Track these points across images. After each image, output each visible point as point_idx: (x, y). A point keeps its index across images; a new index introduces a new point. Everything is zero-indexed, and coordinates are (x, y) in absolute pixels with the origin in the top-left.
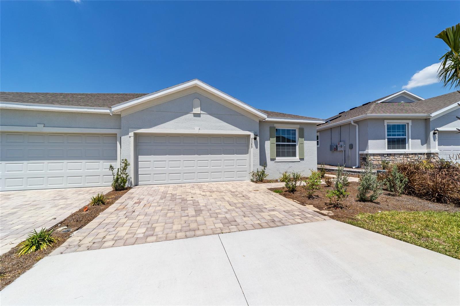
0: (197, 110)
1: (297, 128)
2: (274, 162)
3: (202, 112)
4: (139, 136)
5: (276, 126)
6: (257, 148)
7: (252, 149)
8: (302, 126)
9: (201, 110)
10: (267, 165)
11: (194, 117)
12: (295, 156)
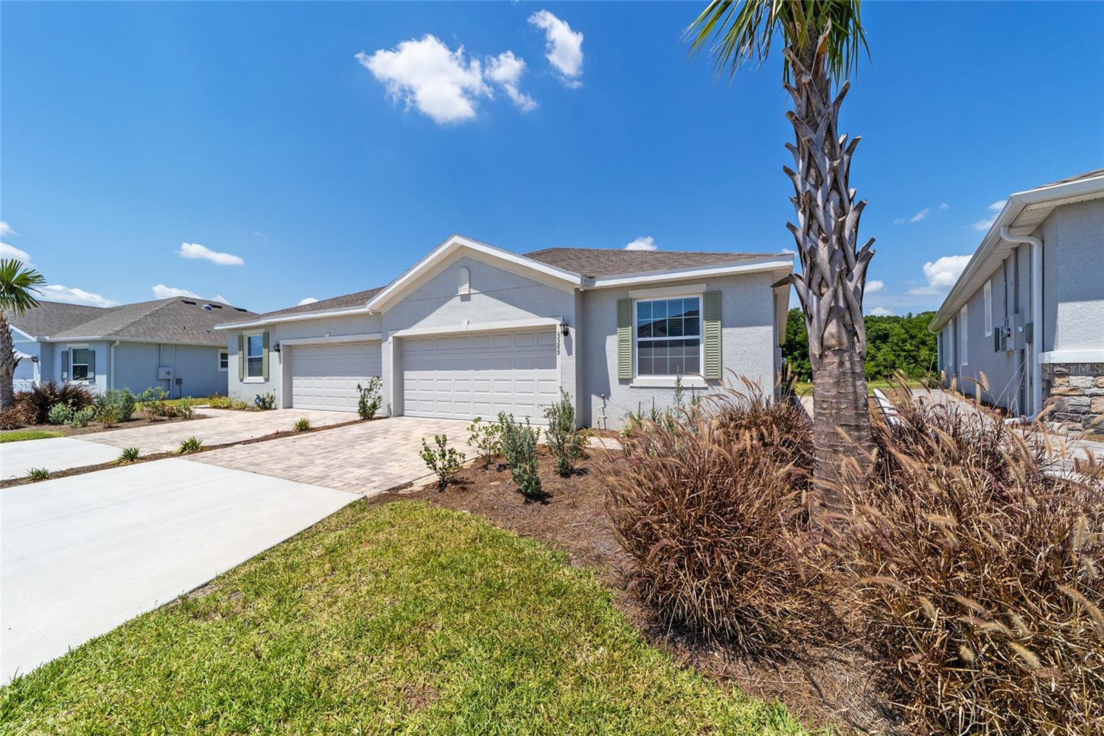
1: (701, 294)
2: (629, 386)
3: (473, 291)
4: (402, 341)
5: (633, 297)
6: (569, 353)
7: (559, 358)
8: (714, 287)
9: (470, 287)
10: (610, 395)
11: (462, 301)
12: (697, 372)
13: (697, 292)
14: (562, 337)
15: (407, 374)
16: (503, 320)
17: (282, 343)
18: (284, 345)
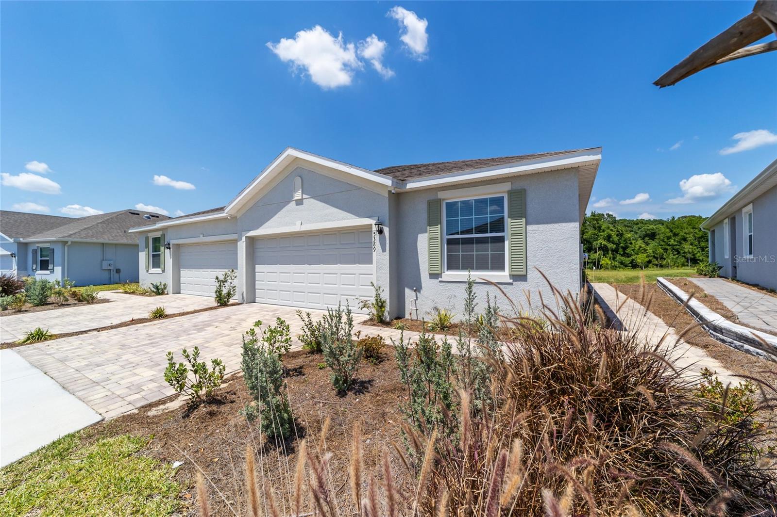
1: (504, 192)
2: (438, 280)
3: (305, 196)
4: (252, 240)
5: (442, 197)
6: (384, 250)
7: (374, 254)
8: (519, 185)
9: (302, 194)
10: (421, 288)
11: (296, 205)
12: (502, 268)
13: (501, 191)
14: (377, 236)
15: (258, 268)
16: (329, 220)
17: (172, 242)
18: (173, 244)
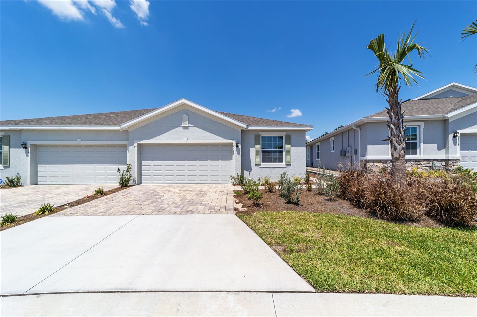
0: (185, 124)
1: (284, 135)
2: (259, 167)
3: (190, 125)
4: (143, 146)
5: (261, 134)
6: (239, 154)
7: (234, 156)
8: (289, 133)
9: (188, 123)
11: (183, 129)
12: (282, 162)
14: (235, 148)
15: (144, 163)
16: (207, 139)
